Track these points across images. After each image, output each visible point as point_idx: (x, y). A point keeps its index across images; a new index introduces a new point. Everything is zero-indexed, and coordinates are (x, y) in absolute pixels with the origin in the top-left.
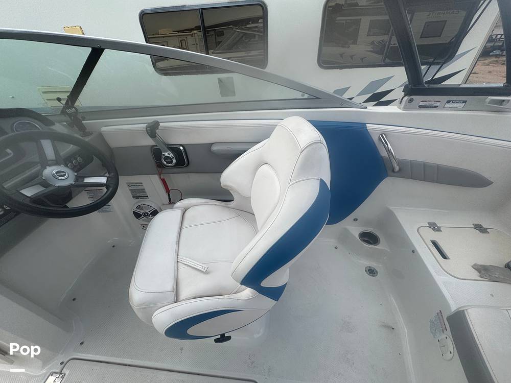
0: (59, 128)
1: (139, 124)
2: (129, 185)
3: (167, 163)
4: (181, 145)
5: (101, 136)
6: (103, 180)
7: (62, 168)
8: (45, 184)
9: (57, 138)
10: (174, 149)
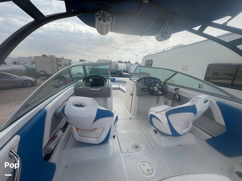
0: (162, 83)
1: (174, 87)
2: (165, 101)
3: (176, 98)
4: (182, 96)
5: (167, 88)
6: (160, 93)
7: (157, 88)
8: (153, 89)
9: (160, 84)
10: (179, 96)
